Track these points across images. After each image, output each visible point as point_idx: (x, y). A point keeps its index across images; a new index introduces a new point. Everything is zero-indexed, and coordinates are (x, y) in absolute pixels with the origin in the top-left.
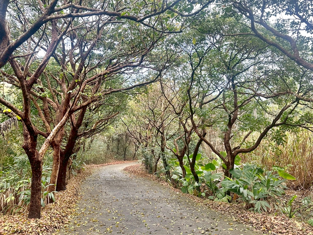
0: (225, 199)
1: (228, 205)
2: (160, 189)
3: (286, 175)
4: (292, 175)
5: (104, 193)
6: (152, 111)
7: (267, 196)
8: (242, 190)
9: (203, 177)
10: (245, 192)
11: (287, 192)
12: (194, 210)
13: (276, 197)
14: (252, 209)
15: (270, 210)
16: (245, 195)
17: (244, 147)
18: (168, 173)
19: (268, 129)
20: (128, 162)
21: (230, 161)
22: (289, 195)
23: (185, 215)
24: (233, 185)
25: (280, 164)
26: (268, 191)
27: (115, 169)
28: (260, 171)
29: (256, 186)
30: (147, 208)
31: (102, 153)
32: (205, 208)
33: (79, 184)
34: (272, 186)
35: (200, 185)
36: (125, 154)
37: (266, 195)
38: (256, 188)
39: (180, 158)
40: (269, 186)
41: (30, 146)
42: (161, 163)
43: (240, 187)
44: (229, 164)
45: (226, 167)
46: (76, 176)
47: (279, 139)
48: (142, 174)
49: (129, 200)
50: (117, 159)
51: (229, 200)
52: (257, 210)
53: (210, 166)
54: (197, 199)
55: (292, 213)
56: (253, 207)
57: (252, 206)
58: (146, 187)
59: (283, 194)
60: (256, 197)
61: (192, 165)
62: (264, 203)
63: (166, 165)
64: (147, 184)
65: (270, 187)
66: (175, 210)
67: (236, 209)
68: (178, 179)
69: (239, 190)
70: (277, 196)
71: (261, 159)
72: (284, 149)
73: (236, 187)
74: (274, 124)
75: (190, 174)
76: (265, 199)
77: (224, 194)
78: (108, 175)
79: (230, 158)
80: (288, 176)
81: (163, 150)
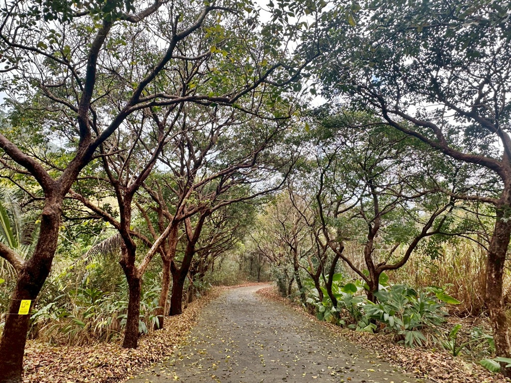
0: (369, 328)
1: (372, 337)
2: (292, 315)
3: (446, 297)
4: (455, 297)
5: (225, 319)
6: (283, 224)
7: (422, 325)
8: (386, 316)
9: (342, 300)
10: (392, 320)
11: (450, 320)
12: (329, 342)
13: (434, 326)
14: (402, 341)
15: (427, 344)
16: (392, 324)
17: (391, 262)
18: (303, 296)
19: (418, 239)
20: (263, 283)
21: (373, 280)
22: (452, 323)
23: (315, 348)
24: (376, 310)
25: (438, 283)
26: (422, 319)
27: (247, 291)
28: (411, 293)
29: (407, 311)
30: (269, 338)
31: (233, 273)
32: (343, 339)
33: (201, 307)
34: (427, 311)
35: (338, 310)
36: (259, 275)
37: (420, 323)
38: (406, 315)
39: (316, 278)
40: (423, 311)
41: (127, 261)
42: (295, 285)
43: (384, 312)
44: (372, 284)
45: (368, 288)
46: (200, 298)
47: (433, 252)
48: (274, 297)
49: (251, 327)
50: (250, 280)
51: (373, 330)
52: (408, 344)
53: (350, 288)
54: (334, 327)
55: (457, 349)
56: (404, 339)
57: (402, 337)
58: (275, 313)
59: (444, 322)
60: (407, 326)
61: (329, 286)
62: (418, 334)
63: (300, 287)
64: (278, 309)
65: (425, 313)
66: (303, 342)
67: (382, 342)
68: (314, 304)
69: (383, 316)
70: (436, 325)
71: (414, 278)
72: (442, 265)
73: (379, 313)
74: (424, 234)
75: (328, 298)
76: (419, 328)
77: (367, 322)
78: (237, 298)
79: (372, 277)
80: (449, 298)
81: (296, 269)
